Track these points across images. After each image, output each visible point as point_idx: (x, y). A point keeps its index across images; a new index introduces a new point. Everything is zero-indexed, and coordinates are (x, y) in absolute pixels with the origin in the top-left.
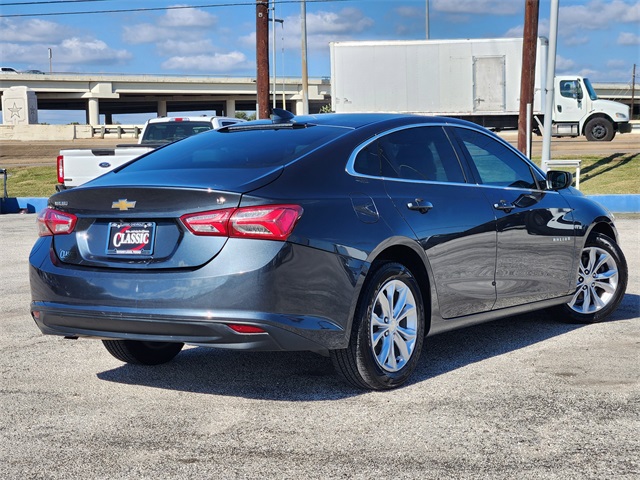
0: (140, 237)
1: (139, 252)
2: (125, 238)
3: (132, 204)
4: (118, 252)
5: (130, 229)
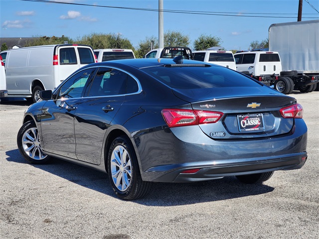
0: (256, 121)
1: (258, 129)
2: (247, 123)
3: (259, 105)
4: (247, 130)
5: (249, 118)
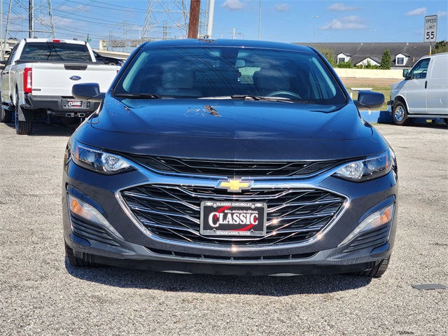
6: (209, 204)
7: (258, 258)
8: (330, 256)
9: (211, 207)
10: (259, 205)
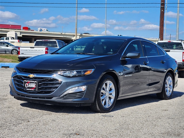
6: (25, 81)
7: (37, 98)
8: (56, 99)
9: (26, 82)
10: (36, 82)
